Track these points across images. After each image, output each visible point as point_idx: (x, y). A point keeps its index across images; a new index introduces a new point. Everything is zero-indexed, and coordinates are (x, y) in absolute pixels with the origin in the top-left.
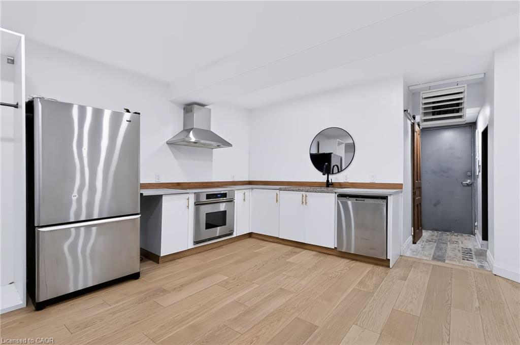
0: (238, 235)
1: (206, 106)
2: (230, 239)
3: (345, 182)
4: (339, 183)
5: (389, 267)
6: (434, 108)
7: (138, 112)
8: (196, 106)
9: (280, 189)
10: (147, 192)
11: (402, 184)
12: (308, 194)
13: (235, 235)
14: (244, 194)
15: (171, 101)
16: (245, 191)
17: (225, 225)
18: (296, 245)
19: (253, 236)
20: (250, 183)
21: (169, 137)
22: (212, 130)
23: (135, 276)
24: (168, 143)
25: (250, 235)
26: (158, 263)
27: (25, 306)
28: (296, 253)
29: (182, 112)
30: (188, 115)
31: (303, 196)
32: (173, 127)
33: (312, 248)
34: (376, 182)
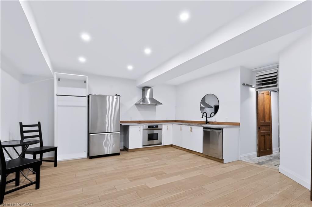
0: (164, 145)
1: (151, 87)
2: (160, 146)
3: (215, 122)
4: (212, 122)
5: (223, 163)
6: (263, 81)
7: (119, 95)
8: (146, 88)
9: (182, 124)
10: (123, 124)
11: (240, 123)
12: (193, 127)
13: (163, 145)
14: (168, 126)
15: (137, 87)
16: (168, 125)
17: (157, 139)
18: (189, 151)
19: (173, 146)
20: (176, 121)
21: (136, 102)
22: (153, 98)
23: (118, 154)
24: (135, 104)
25: (172, 146)
26: (128, 151)
27: (87, 157)
28: (185, 154)
29: (142, 91)
30: (144, 92)
31: (190, 128)
32: (137, 98)
33: (195, 153)
34: (229, 122)
